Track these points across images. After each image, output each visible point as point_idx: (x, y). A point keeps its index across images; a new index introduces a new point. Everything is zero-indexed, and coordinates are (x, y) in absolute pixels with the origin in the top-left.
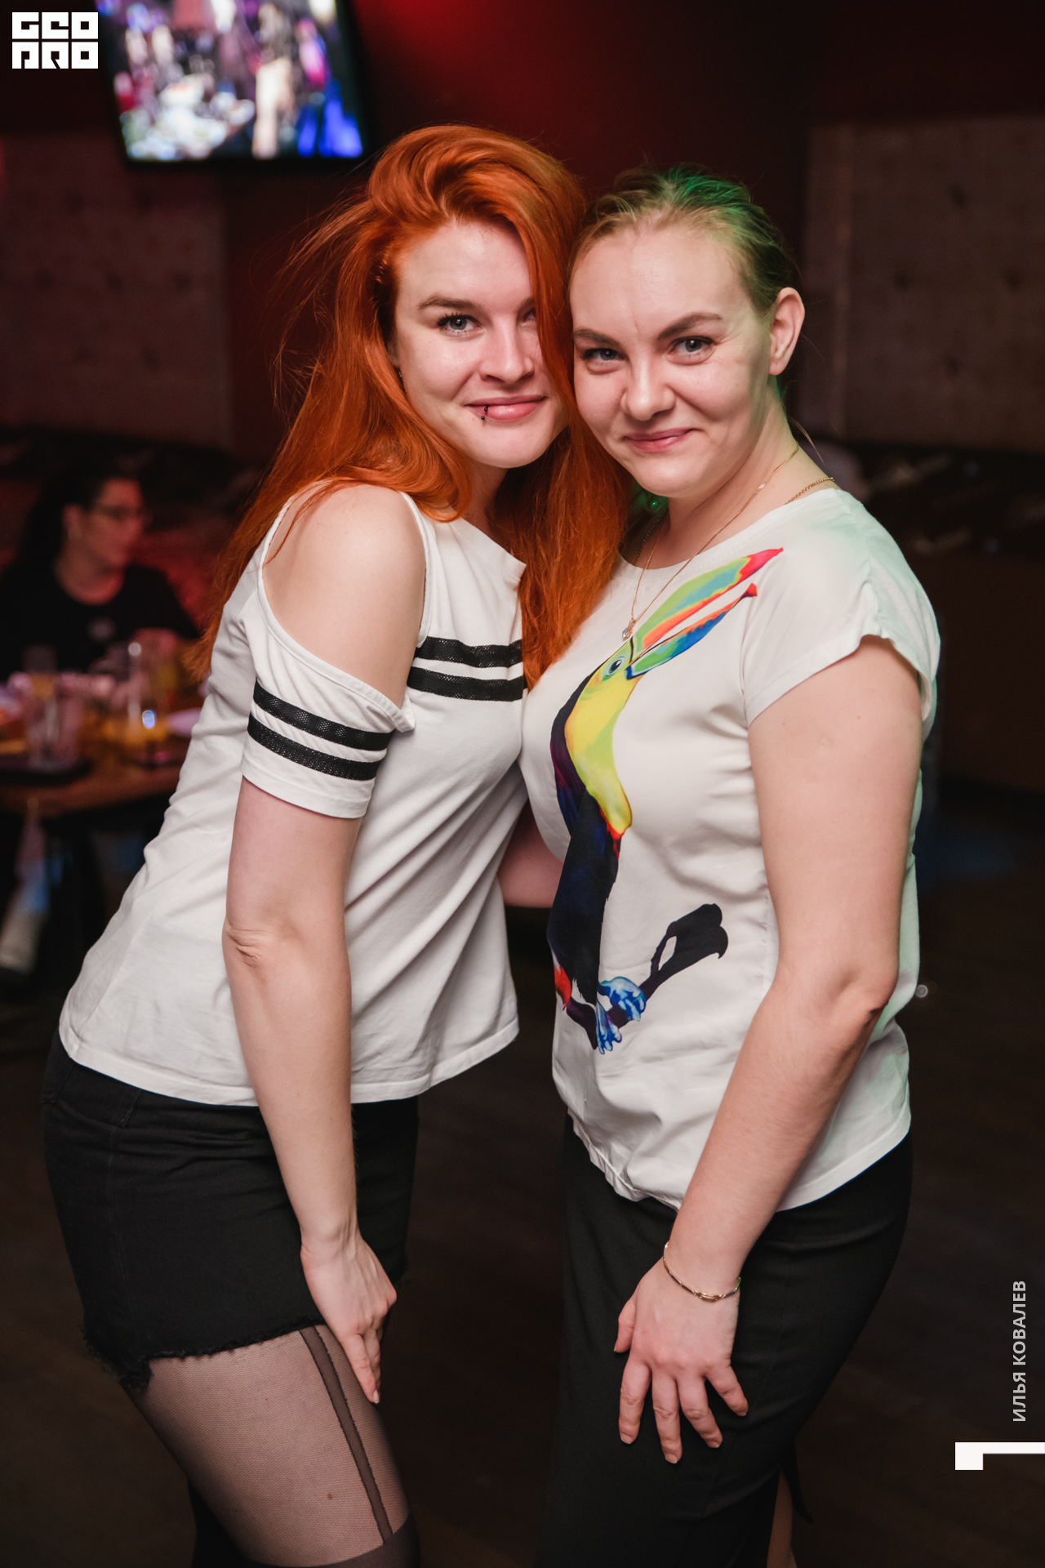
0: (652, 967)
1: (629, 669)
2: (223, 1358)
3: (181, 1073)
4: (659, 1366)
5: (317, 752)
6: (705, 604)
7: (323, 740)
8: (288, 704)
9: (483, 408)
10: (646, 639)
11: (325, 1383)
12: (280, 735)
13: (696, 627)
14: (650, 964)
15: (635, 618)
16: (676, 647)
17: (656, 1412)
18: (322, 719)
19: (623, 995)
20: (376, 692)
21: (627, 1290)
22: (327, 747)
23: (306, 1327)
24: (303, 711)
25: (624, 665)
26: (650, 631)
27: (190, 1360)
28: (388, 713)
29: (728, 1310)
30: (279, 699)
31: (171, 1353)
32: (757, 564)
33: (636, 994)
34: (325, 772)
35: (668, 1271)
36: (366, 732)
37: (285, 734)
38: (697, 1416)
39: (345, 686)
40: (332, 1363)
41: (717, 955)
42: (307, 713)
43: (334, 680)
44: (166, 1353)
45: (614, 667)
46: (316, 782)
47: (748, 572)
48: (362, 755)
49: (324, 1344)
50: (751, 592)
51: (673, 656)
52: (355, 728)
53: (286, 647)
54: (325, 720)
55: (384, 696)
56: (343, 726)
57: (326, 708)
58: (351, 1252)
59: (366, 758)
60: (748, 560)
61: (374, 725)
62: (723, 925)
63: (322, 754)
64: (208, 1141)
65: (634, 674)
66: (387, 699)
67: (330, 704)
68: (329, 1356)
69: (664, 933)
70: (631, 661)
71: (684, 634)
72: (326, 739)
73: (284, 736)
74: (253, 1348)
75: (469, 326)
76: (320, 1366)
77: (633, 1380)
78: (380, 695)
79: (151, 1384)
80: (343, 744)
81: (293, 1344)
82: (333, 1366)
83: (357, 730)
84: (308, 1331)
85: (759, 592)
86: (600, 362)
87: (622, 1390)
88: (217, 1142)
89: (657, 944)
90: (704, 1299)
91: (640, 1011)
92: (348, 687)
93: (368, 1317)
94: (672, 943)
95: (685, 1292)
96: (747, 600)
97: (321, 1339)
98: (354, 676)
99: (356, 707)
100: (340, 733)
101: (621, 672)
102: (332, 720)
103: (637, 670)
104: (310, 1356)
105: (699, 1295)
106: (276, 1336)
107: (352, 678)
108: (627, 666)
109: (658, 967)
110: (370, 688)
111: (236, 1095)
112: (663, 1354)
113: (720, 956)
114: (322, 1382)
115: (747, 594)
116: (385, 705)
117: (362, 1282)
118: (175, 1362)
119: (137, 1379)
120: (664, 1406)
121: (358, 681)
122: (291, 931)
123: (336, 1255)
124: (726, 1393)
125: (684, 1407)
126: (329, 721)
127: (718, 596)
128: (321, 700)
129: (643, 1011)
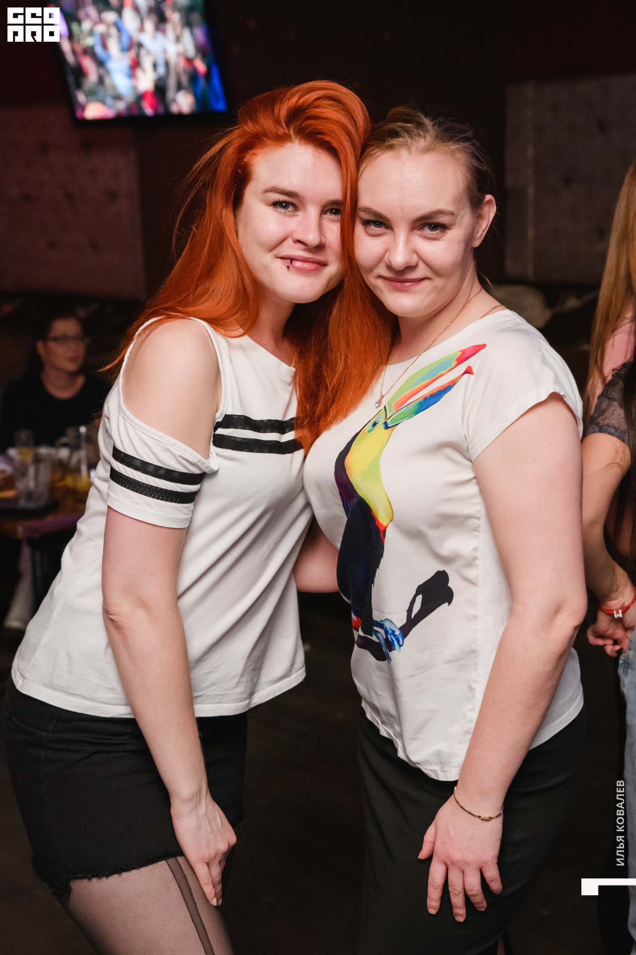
0: (408, 616)
1: (386, 423)
2: (114, 879)
3: (85, 697)
4: (453, 863)
5: (147, 485)
6: (433, 381)
7: (151, 477)
8: (129, 455)
9: (289, 261)
10: (395, 405)
11: (182, 893)
12: (124, 475)
13: (429, 395)
14: (406, 613)
15: (383, 394)
16: (417, 407)
17: (450, 892)
18: (150, 463)
19: (390, 632)
20: (184, 446)
21: (429, 818)
22: (154, 481)
23: (169, 858)
24: (138, 459)
25: (382, 421)
26: (397, 400)
27: (94, 880)
28: (195, 460)
29: (496, 826)
30: (123, 453)
31: (82, 875)
32: (466, 355)
33: (397, 632)
34: (153, 497)
35: (458, 803)
36: (179, 472)
37: (128, 474)
38: (475, 894)
39: (164, 442)
40: (187, 880)
41: (447, 604)
42: (140, 460)
43: (157, 438)
44: (79, 875)
45: (375, 424)
46: (148, 504)
47: (461, 360)
48: (178, 486)
49: (181, 868)
50: (468, 371)
51: (417, 413)
52: (172, 469)
53: (129, 421)
54: (152, 464)
55: (191, 449)
56: (164, 468)
57: (152, 456)
58: (202, 810)
59: (182, 489)
60: (460, 353)
61: (185, 467)
62: (449, 585)
63: (150, 486)
64: (106, 741)
65: (389, 426)
66: (193, 451)
67: (154, 454)
68: (185, 877)
69: (414, 593)
70: (386, 418)
71: (422, 400)
72: (153, 476)
73: (127, 475)
74: (134, 872)
75: (291, 208)
76: (179, 882)
77: (436, 874)
78: (188, 448)
79: (72, 896)
80: (164, 479)
81: (161, 869)
82: (187, 882)
83: (173, 471)
84: (172, 861)
85: (474, 370)
86: (373, 229)
87: (429, 880)
88: (111, 741)
89: (410, 600)
90: (483, 820)
91: (401, 646)
92: (166, 443)
93: (212, 852)
94: (419, 598)
95: (470, 815)
96: (466, 375)
97: (180, 864)
98: (170, 436)
99: (172, 456)
100: (162, 472)
101: (380, 426)
102: (156, 464)
103: (391, 422)
104: (173, 876)
105: (479, 817)
106: (149, 865)
107: (168, 438)
108: (384, 422)
109: (411, 616)
110: (180, 444)
111: (120, 711)
112: (457, 855)
113: (449, 604)
114: (179, 892)
115: (466, 372)
116: (194, 456)
117: (209, 830)
118: (85, 881)
119: (63, 893)
120: (456, 888)
121: (172, 439)
122: (142, 603)
123: (191, 811)
124: (492, 881)
125: (467, 888)
126: (153, 465)
127: (442, 375)
128: (149, 452)
129: (402, 646)
